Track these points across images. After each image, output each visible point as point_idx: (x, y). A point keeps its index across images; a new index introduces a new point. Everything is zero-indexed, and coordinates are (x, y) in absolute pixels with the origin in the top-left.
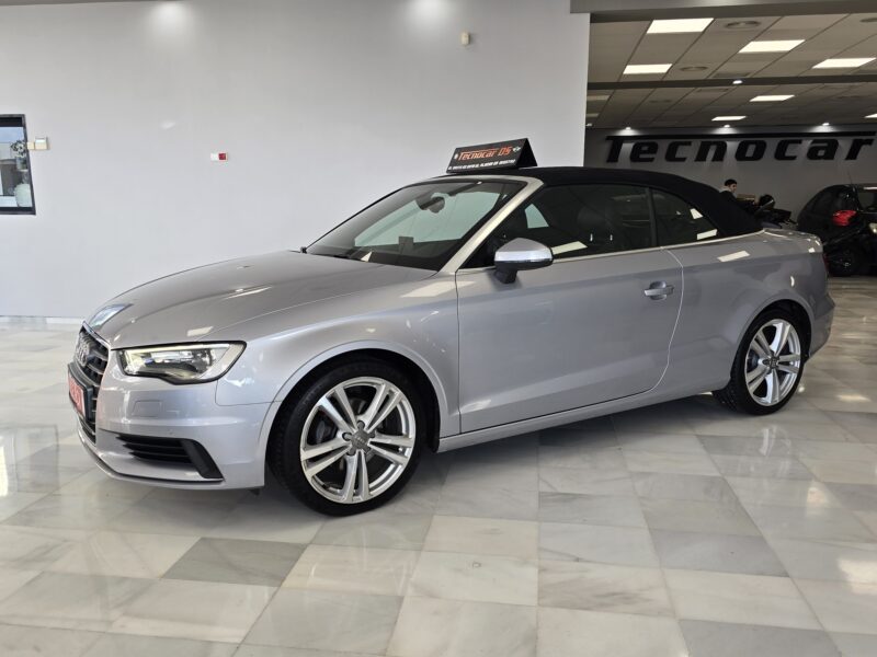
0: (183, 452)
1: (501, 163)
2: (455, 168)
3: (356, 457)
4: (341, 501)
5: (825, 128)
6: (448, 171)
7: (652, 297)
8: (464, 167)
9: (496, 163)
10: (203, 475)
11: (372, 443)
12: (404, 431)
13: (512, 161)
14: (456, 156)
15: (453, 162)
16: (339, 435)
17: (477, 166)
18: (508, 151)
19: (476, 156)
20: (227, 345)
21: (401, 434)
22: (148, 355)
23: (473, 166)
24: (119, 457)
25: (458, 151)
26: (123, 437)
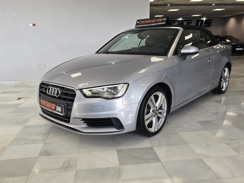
0: (112, 122)
1: (159, 24)
2: (138, 26)
3: (155, 117)
4: (153, 132)
5: (180, 19)
6: (135, 27)
7: (210, 63)
8: (143, 26)
9: (157, 24)
10: (118, 129)
11: (159, 113)
12: (163, 108)
13: (164, 23)
14: (138, 22)
15: (137, 24)
16: (151, 111)
17: (148, 25)
18: (161, 20)
19: (147, 22)
20: (123, 85)
21: (163, 109)
22: (92, 90)
23: (147, 25)
24: (82, 127)
25: (138, 21)
26: (83, 119)
